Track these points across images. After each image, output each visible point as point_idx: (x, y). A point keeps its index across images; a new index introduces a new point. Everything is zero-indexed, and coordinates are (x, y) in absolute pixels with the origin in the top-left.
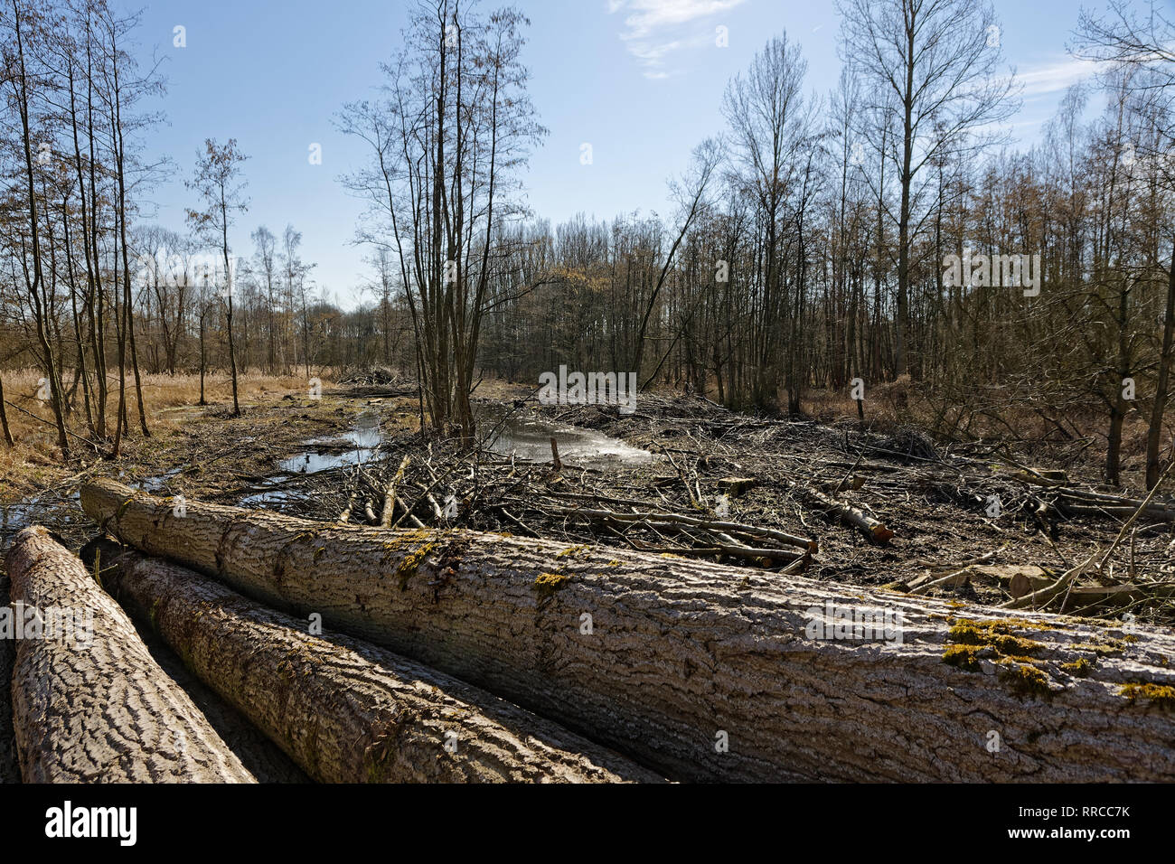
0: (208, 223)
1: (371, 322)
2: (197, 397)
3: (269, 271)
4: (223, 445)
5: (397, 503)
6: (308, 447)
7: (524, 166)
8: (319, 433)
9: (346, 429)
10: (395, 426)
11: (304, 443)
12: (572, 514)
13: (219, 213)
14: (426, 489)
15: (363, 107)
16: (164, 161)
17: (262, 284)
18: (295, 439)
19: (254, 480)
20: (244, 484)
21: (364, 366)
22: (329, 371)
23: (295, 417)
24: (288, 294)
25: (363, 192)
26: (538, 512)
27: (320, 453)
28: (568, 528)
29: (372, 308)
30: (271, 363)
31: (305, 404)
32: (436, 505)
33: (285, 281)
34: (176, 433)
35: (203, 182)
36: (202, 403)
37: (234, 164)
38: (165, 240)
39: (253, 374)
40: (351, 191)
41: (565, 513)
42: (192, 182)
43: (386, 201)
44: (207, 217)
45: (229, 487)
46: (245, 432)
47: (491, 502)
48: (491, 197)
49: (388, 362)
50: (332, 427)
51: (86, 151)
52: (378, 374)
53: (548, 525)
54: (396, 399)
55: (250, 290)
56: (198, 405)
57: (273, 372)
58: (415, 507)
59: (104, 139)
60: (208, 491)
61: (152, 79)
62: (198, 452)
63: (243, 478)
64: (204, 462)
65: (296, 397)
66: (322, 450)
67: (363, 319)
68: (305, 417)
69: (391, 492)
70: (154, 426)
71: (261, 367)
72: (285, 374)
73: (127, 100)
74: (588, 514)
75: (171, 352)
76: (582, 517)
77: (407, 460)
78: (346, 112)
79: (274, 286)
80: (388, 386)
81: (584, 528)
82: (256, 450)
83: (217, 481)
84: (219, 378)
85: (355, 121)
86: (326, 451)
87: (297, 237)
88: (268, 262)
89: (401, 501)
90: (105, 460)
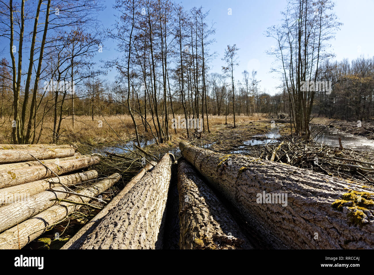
0: (228, 70)
1: (279, 99)
2: (225, 122)
3: (247, 83)
4: (229, 136)
5: (276, 156)
6: (254, 138)
7: (334, 39)
8: (258, 134)
9: (267, 133)
10: (283, 132)
11: (253, 136)
12: (342, 166)
13: (231, 67)
14: (286, 152)
15: (274, 27)
16: (215, 53)
17: (245, 88)
18: (250, 135)
19: (235, 147)
20: (232, 148)
21: (277, 113)
22: (265, 114)
23: (252, 129)
24: (253, 90)
25: (273, 55)
26: (328, 164)
27: (257, 140)
28: (339, 171)
29: (280, 94)
30: (247, 112)
31: (256, 125)
32: (289, 158)
33: (252, 86)
34: (217, 132)
35: (226, 58)
36: (226, 124)
37: (235, 52)
38: (218, 76)
39: (242, 115)
40: (269, 55)
41: (339, 165)
42: (223, 58)
43: (281, 57)
44: (227, 68)
45: (228, 148)
46: (236, 133)
47: (310, 158)
48: (319, 52)
49: (285, 112)
50: (262, 132)
51: (195, 53)
52: (281, 116)
53: (332, 169)
54: (286, 124)
55: (242, 90)
56: (225, 124)
57: (248, 115)
58: (281, 158)
59: (200, 49)
60: (222, 149)
61: (212, 30)
62: (222, 138)
63: (232, 146)
64: (222, 141)
65: (253, 123)
66: (258, 139)
67: (277, 98)
68: (255, 129)
69: (274, 153)
70: (212, 130)
71: (244, 113)
72: (251, 115)
73: (206, 37)
74: (349, 166)
75: (219, 109)
76: (346, 167)
77: (283, 143)
78: (268, 30)
79: (249, 88)
80: (284, 120)
81: (347, 171)
82: (238, 138)
83: (225, 146)
84: (231, 116)
85: (271, 33)
86: (259, 139)
87: (256, 72)
88: (247, 80)
89: (277, 156)
90: (198, 138)
